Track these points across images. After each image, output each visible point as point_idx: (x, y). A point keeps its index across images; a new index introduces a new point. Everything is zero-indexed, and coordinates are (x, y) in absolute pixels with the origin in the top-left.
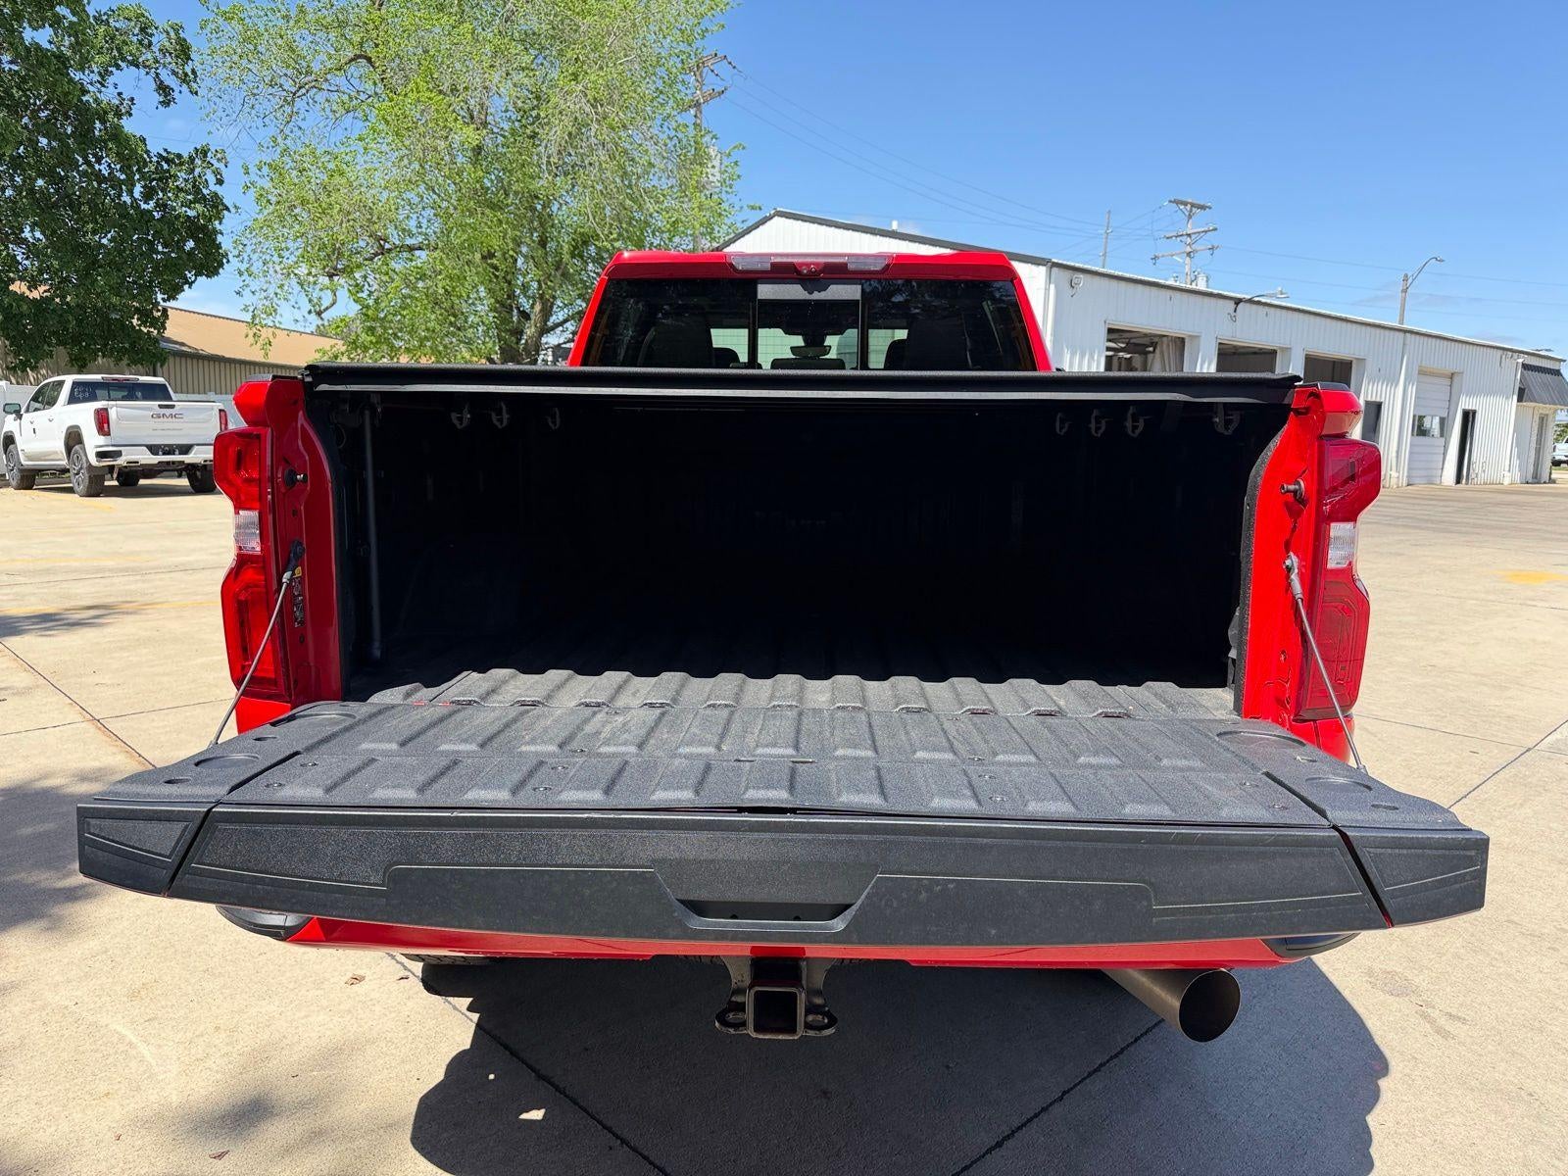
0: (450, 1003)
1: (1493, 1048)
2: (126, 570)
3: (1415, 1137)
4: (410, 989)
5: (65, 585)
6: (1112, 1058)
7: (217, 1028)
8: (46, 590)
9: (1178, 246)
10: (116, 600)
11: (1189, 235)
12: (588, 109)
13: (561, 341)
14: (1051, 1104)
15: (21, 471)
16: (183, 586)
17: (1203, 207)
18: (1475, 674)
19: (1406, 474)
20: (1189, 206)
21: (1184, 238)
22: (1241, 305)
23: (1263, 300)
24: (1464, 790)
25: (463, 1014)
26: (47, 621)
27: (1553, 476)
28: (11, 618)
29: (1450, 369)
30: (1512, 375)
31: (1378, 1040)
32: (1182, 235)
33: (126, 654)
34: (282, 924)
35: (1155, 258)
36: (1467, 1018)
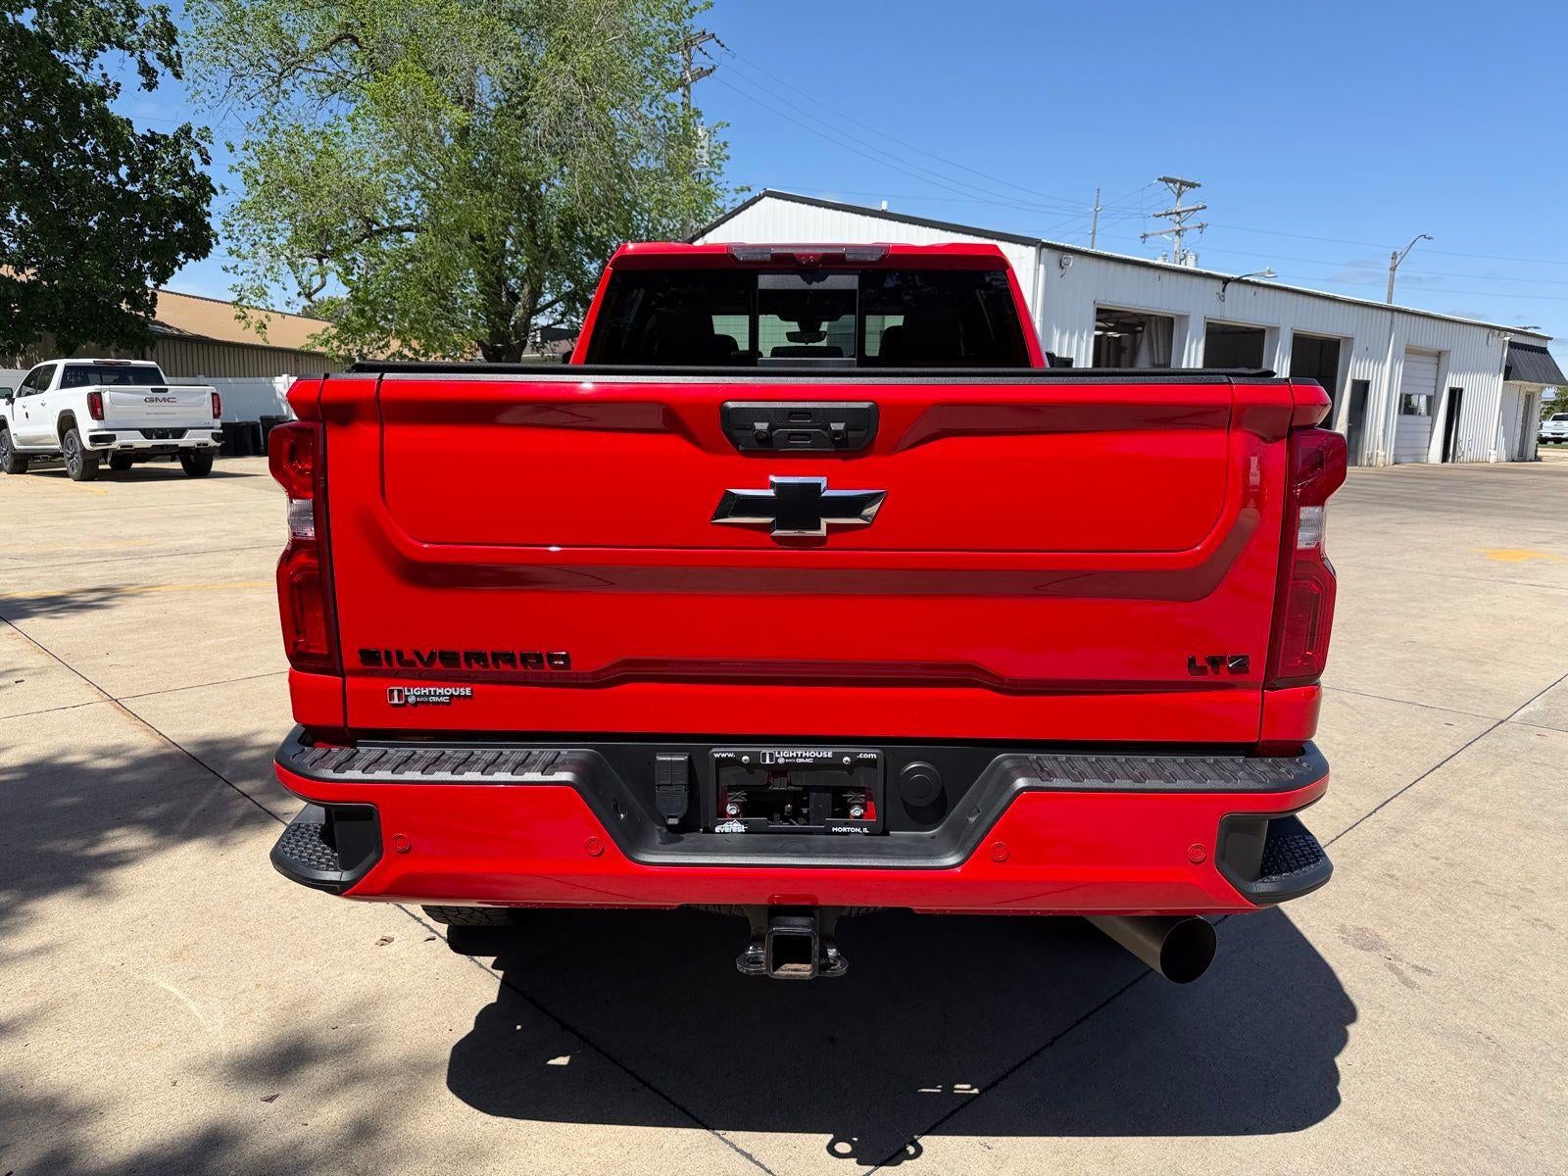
0: (475, 961)
1: (1456, 997)
2: (128, 553)
3: (1380, 1076)
4: (438, 949)
5: (69, 569)
6: (1098, 1008)
7: (258, 986)
8: (50, 574)
9: (1167, 224)
10: (120, 582)
11: (1178, 214)
12: (576, 88)
13: (551, 322)
14: (1041, 1049)
15: (13, 455)
16: (186, 569)
17: (1192, 185)
18: (1454, 650)
19: (1392, 453)
20: (1178, 185)
21: (1173, 217)
22: (1229, 285)
23: (1251, 279)
24: (1438, 761)
25: (488, 971)
26: (55, 604)
27: (1539, 454)
28: (20, 600)
29: (1437, 346)
30: (1499, 353)
31: (1347, 990)
32: (1171, 214)
33: (137, 636)
34: (338, 879)
35: (1145, 236)
36: (1432, 970)
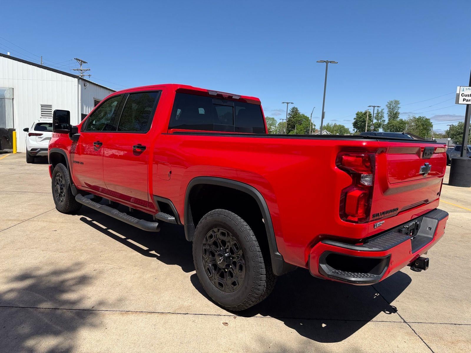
11: (81, 70)
17: (85, 62)
20: (81, 61)
32: (79, 70)
